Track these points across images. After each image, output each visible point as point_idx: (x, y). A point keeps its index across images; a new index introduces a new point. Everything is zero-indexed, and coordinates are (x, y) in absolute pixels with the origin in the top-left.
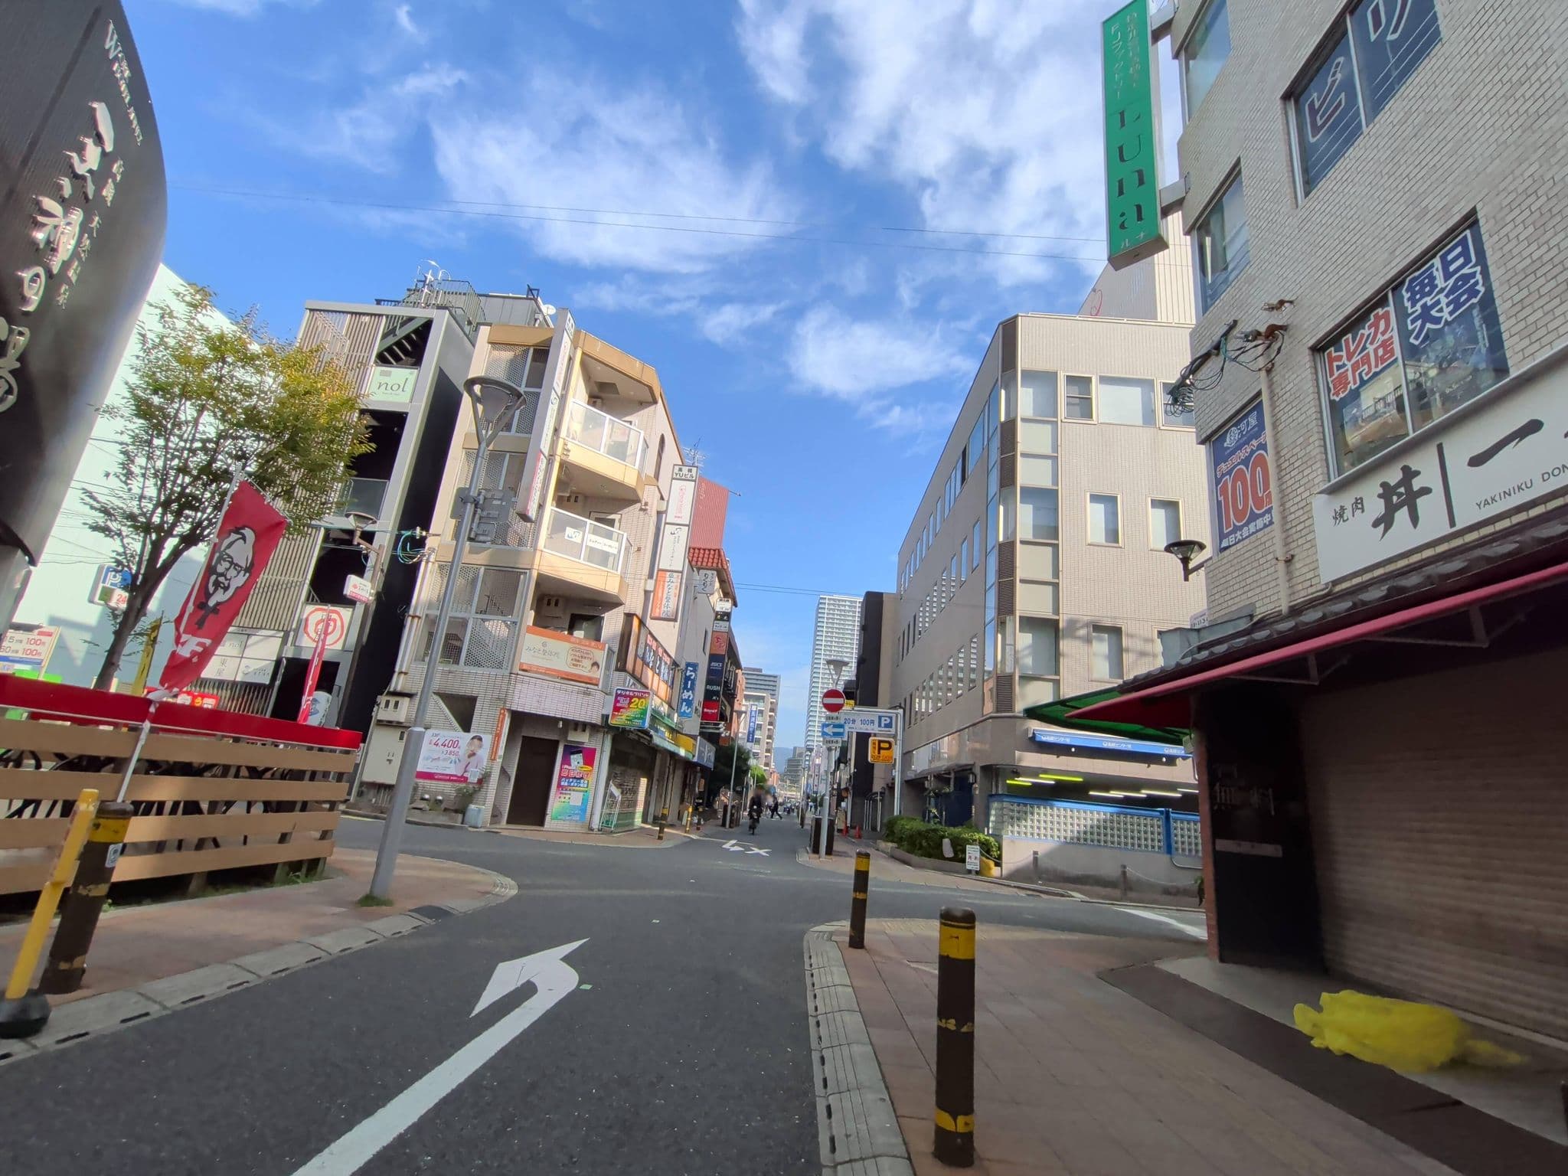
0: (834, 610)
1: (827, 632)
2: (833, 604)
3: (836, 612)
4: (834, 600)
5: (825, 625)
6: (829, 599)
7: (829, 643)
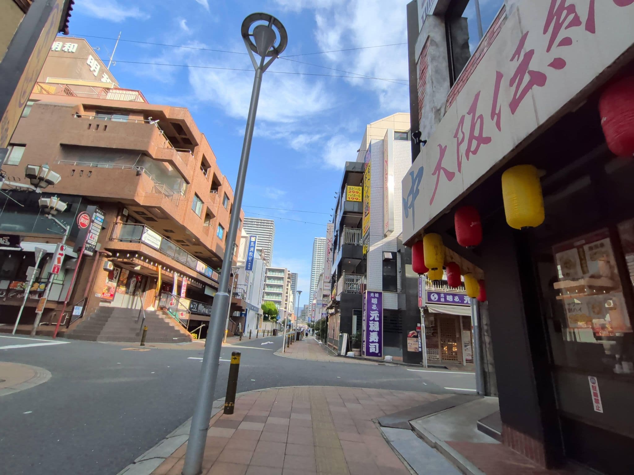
0: (321, 244)
1: (318, 253)
2: (321, 241)
3: (322, 245)
4: (321, 239)
5: (317, 250)
6: (319, 239)
7: (319, 258)
